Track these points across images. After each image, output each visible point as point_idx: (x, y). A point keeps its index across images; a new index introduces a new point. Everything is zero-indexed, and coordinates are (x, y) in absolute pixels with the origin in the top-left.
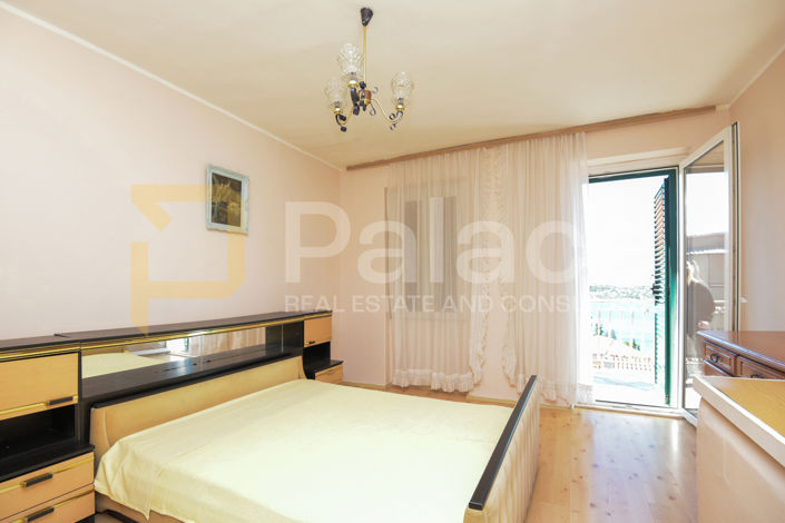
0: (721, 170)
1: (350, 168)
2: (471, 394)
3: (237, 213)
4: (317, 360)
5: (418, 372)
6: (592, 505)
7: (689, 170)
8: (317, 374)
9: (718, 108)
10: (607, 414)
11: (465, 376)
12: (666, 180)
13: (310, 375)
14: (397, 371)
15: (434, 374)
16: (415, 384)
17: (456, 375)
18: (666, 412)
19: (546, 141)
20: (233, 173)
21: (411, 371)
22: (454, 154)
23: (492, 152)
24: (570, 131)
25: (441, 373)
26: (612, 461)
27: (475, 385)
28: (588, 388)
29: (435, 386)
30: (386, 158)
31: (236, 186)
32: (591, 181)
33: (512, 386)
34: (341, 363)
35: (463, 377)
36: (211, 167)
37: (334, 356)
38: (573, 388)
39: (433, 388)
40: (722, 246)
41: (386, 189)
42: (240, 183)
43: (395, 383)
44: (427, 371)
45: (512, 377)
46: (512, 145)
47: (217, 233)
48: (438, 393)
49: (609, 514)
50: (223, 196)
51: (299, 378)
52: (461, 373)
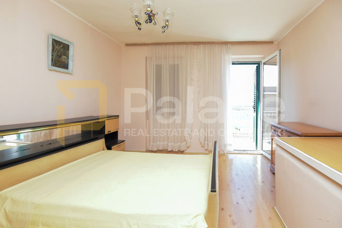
0: (276, 65)
1: (127, 45)
2: (186, 151)
3: (66, 62)
4: (112, 140)
5: (161, 143)
6: (239, 189)
7: (265, 64)
8: (112, 147)
9: (274, 43)
10: (238, 155)
11: (183, 144)
12: (257, 67)
13: (109, 148)
14: (151, 143)
15: (169, 144)
16: (160, 149)
17: (179, 144)
18: (256, 152)
19: (217, 46)
20: (65, 40)
21: (158, 143)
22: (179, 46)
23: (195, 47)
24: (226, 43)
25: (172, 144)
26: (242, 172)
27: (188, 147)
28: (231, 145)
29: (170, 149)
30: (146, 43)
31: (66, 47)
32: (233, 64)
33: (203, 147)
34: (124, 141)
35: (182, 144)
36: (52, 35)
37: (120, 138)
38: (225, 146)
39: (169, 150)
40: (276, 92)
41: (146, 58)
42: (68, 46)
43: (150, 149)
44: (165, 143)
45: (203, 143)
46: (203, 45)
47: (54, 72)
48: (172, 152)
49: (244, 191)
50: (58, 52)
51: (103, 150)
52: (181, 142)
